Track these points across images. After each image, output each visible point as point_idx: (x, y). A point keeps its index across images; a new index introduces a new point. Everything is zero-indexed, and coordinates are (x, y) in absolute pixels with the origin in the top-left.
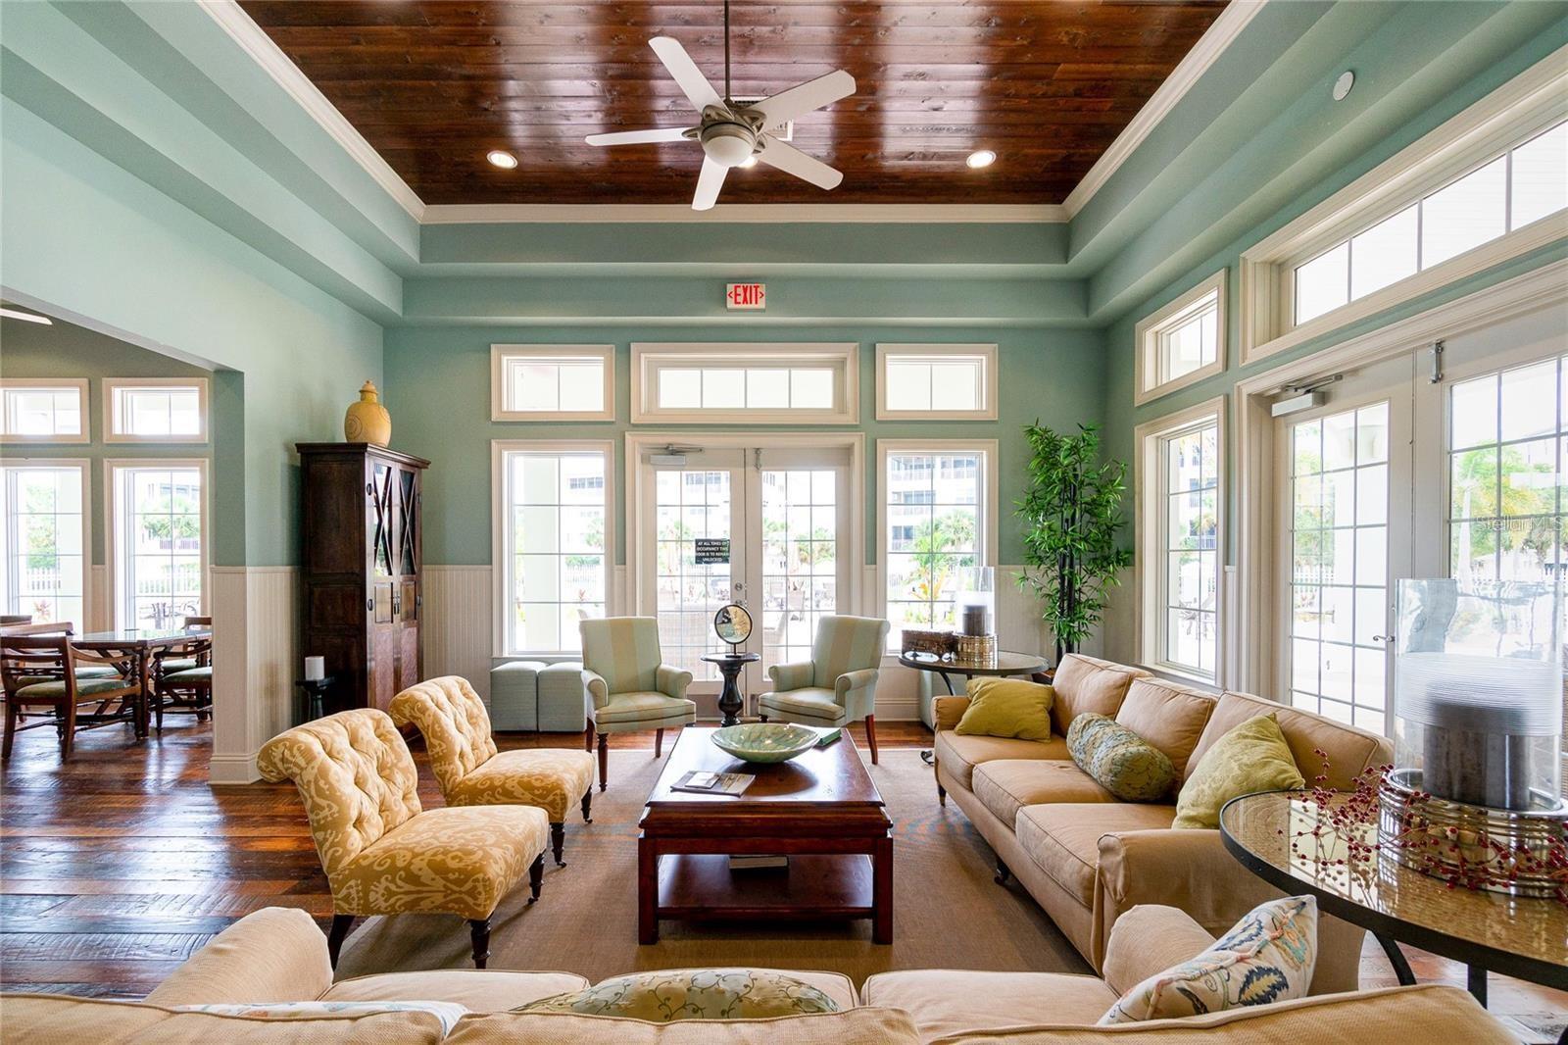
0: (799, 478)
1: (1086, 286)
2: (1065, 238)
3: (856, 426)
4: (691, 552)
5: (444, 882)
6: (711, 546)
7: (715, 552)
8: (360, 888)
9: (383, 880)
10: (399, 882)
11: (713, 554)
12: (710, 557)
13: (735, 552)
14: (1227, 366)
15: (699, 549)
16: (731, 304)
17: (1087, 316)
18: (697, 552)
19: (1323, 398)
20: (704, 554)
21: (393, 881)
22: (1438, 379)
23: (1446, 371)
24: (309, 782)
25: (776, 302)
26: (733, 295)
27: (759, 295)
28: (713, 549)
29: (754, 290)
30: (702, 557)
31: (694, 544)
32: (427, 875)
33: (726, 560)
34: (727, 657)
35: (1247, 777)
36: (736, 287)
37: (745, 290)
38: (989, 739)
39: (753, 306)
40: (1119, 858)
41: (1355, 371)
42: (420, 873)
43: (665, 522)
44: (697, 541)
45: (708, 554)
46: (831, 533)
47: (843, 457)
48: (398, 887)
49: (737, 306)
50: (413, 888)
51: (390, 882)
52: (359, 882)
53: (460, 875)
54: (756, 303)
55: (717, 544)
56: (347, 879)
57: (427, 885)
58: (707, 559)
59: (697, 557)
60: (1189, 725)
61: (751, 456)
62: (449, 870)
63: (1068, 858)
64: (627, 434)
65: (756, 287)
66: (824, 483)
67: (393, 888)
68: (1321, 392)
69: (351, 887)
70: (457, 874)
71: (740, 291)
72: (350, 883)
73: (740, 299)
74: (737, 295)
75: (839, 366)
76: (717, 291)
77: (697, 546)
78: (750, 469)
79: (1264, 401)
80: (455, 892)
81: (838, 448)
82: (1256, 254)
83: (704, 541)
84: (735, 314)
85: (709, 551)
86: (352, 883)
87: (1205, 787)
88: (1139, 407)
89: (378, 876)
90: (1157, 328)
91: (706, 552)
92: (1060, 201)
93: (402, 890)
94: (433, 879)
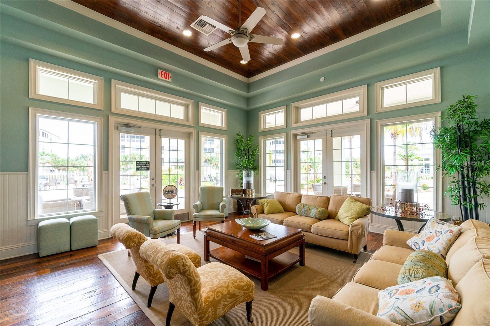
0: (174, 141)
1: (248, 100)
2: (248, 87)
3: (193, 126)
4: (134, 166)
5: (243, 291)
6: (142, 164)
7: (144, 166)
8: (213, 310)
9: (222, 302)
10: (228, 300)
11: (143, 167)
12: (142, 168)
13: (152, 166)
14: (287, 127)
15: (137, 165)
16: (159, 77)
17: (248, 107)
18: (137, 166)
19: (308, 137)
20: (139, 167)
21: (226, 301)
22: (332, 136)
23: (333, 135)
24: (192, 272)
25: (175, 81)
26: (161, 74)
27: (169, 77)
28: (143, 165)
29: (168, 74)
30: (139, 168)
31: (136, 162)
32: (237, 292)
33: (148, 169)
34: (168, 204)
35: (362, 208)
36: (162, 72)
37: (165, 73)
38: (278, 214)
39: (167, 80)
40: (360, 226)
41: (315, 133)
42: (234, 293)
43: (124, 154)
44: (137, 162)
45: (141, 167)
46: (184, 160)
47: (188, 136)
48: (228, 302)
49: (162, 78)
50: (234, 299)
51: (225, 301)
52: (212, 308)
53: (247, 287)
54: (168, 79)
55: (145, 163)
56: (207, 309)
57: (239, 295)
58: (141, 169)
59: (137, 168)
60: (325, 202)
61: (158, 131)
62: (243, 287)
63: (338, 231)
64: (109, 116)
65: (169, 74)
66: (181, 143)
67: (226, 303)
68: (308, 136)
69: (210, 312)
70: (246, 286)
71: (163, 73)
72: (209, 310)
73: (163, 76)
74: (162, 74)
75: (186, 106)
76: (155, 71)
77: (137, 164)
78: (158, 136)
79: (295, 136)
80: (248, 293)
81: (186, 133)
82: (294, 105)
83: (139, 162)
84: (160, 81)
85: (142, 166)
86: (210, 310)
87: (352, 211)
88: (259, 132)
89: (219, 302)
90: (263, 114)
91: (140, 166)
92: (249, 78)
93: (230, 302)
94: (240, 292)
